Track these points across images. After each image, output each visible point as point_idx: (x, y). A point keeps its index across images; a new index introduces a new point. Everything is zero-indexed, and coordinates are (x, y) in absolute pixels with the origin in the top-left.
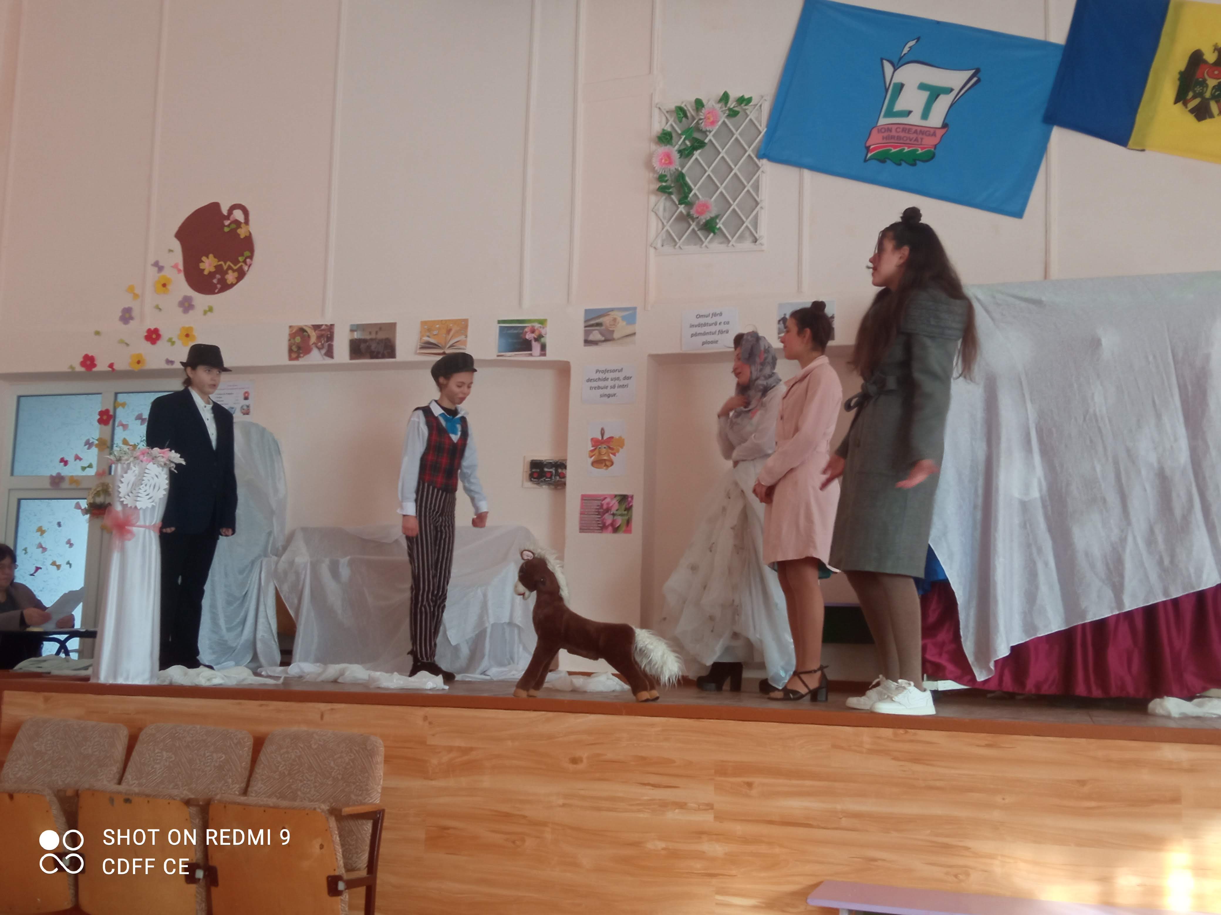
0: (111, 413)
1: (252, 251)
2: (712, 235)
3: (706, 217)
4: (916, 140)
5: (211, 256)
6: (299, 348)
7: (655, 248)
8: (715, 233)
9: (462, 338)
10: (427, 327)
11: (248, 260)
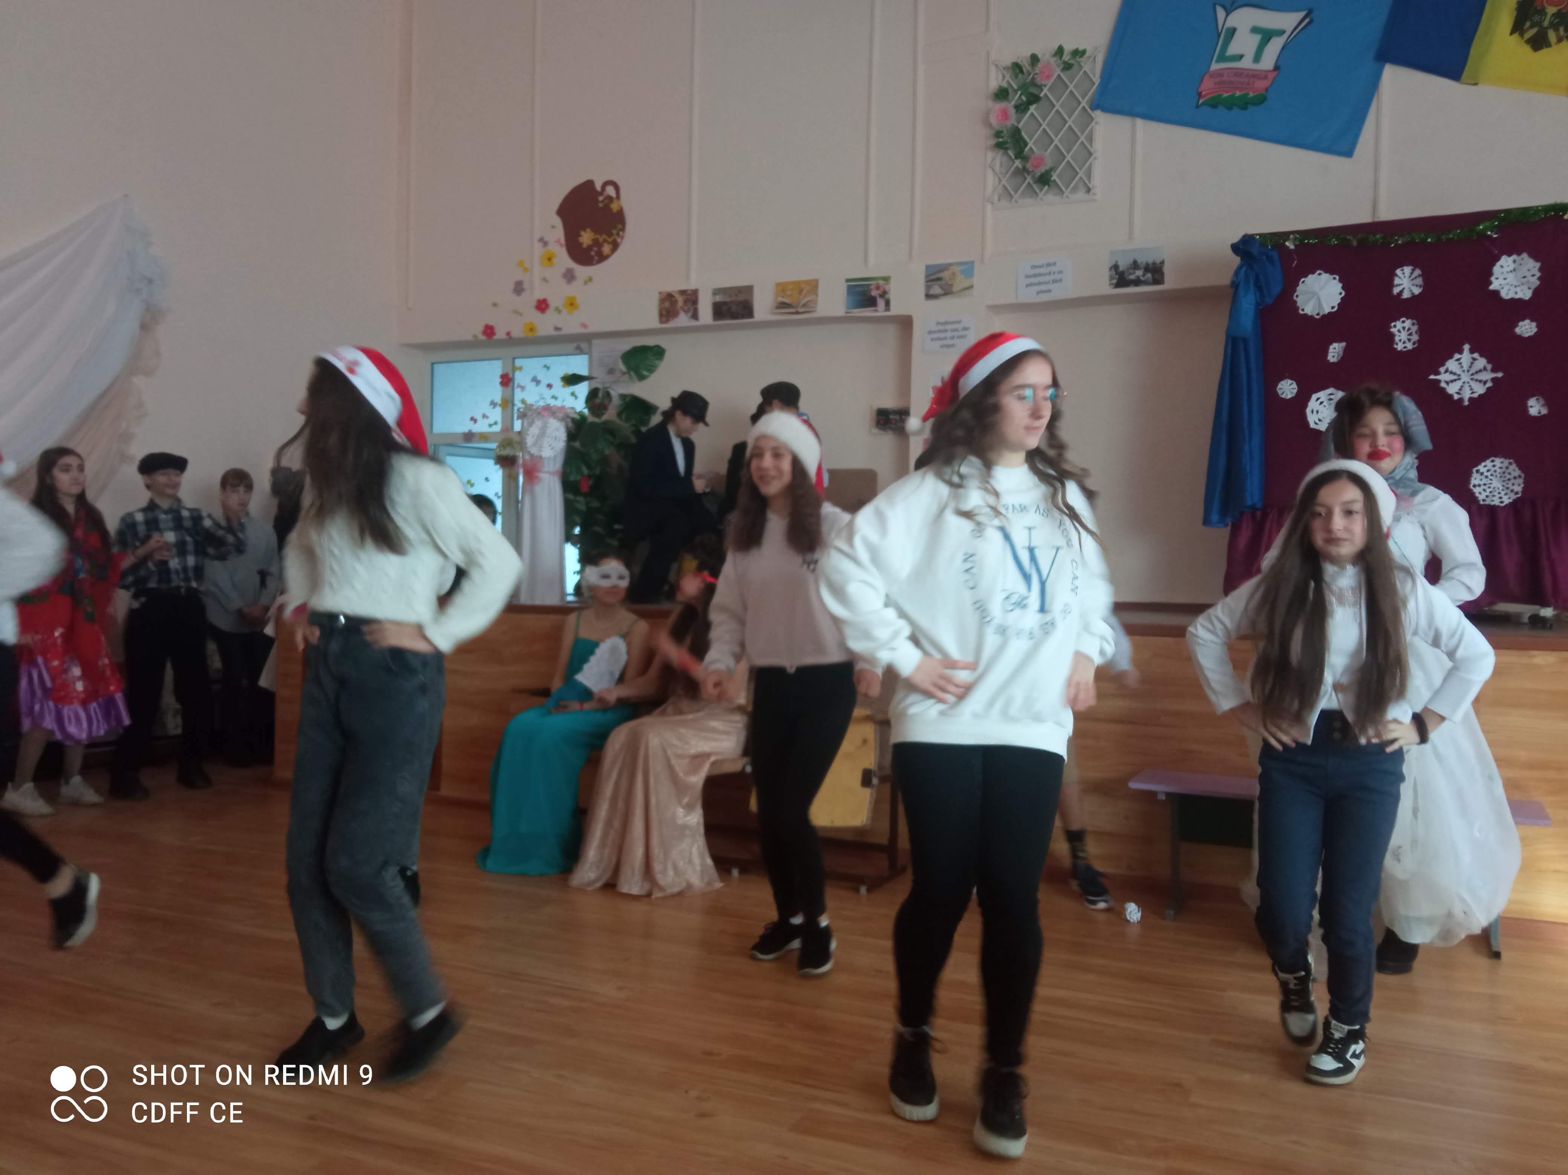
0: (511, 376)
1: (624, 224)
2: (1046, 187)
3: (1043, 169)
4: (1248, 84)
5: (588, 230)
6: (668, 312)
7: (992, 203)
8: (1049, 186)
9: (813, 297)
10: (781, 288)
11: (621, 233)
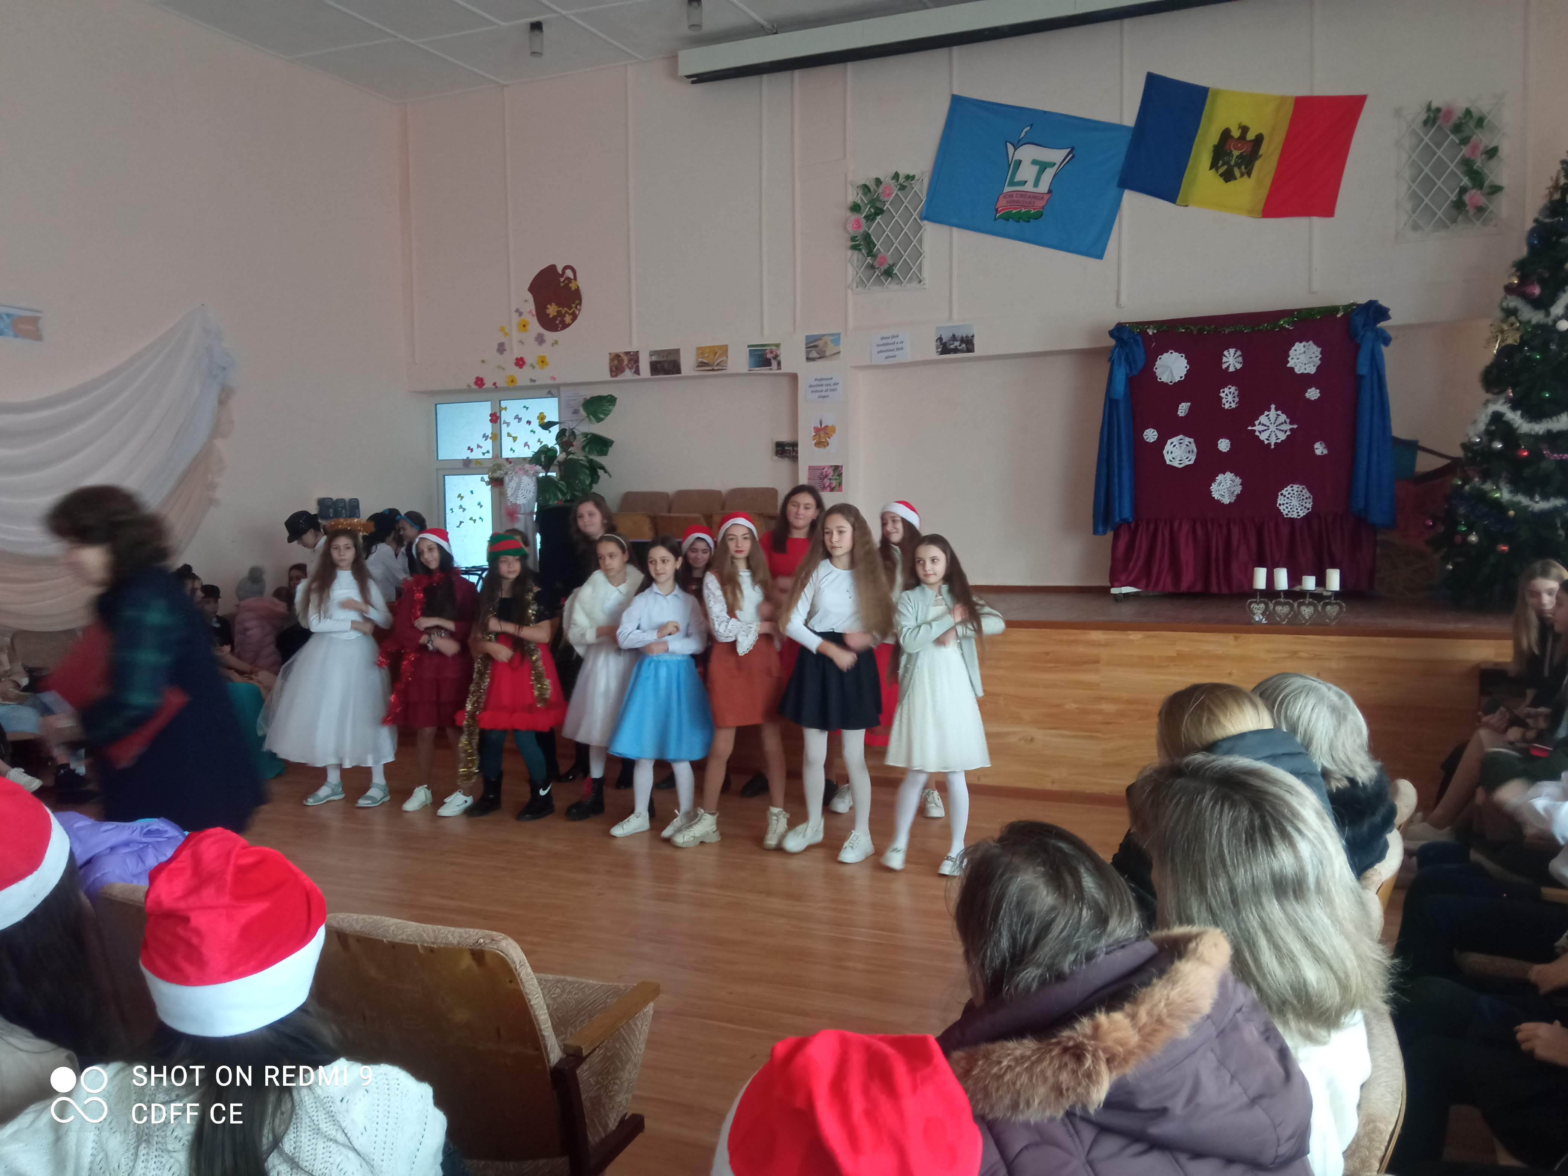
0: (498, 414)
1: (580, 300)
2: (890, 279)
3: (886, 265)
4: (1030, 203)
5: (553, 304)
6: (617, 369)
7: (852, 289)
8: (892, 277)
9: (724, 358)
10: (701, 351)
